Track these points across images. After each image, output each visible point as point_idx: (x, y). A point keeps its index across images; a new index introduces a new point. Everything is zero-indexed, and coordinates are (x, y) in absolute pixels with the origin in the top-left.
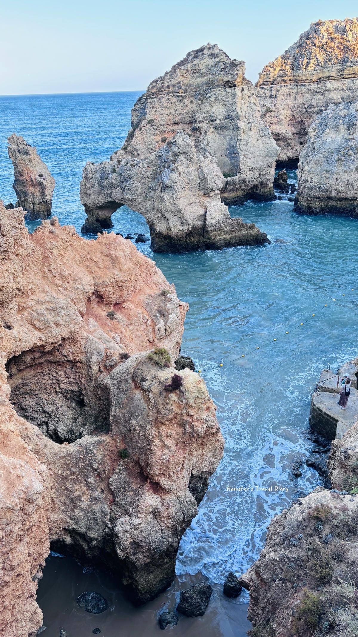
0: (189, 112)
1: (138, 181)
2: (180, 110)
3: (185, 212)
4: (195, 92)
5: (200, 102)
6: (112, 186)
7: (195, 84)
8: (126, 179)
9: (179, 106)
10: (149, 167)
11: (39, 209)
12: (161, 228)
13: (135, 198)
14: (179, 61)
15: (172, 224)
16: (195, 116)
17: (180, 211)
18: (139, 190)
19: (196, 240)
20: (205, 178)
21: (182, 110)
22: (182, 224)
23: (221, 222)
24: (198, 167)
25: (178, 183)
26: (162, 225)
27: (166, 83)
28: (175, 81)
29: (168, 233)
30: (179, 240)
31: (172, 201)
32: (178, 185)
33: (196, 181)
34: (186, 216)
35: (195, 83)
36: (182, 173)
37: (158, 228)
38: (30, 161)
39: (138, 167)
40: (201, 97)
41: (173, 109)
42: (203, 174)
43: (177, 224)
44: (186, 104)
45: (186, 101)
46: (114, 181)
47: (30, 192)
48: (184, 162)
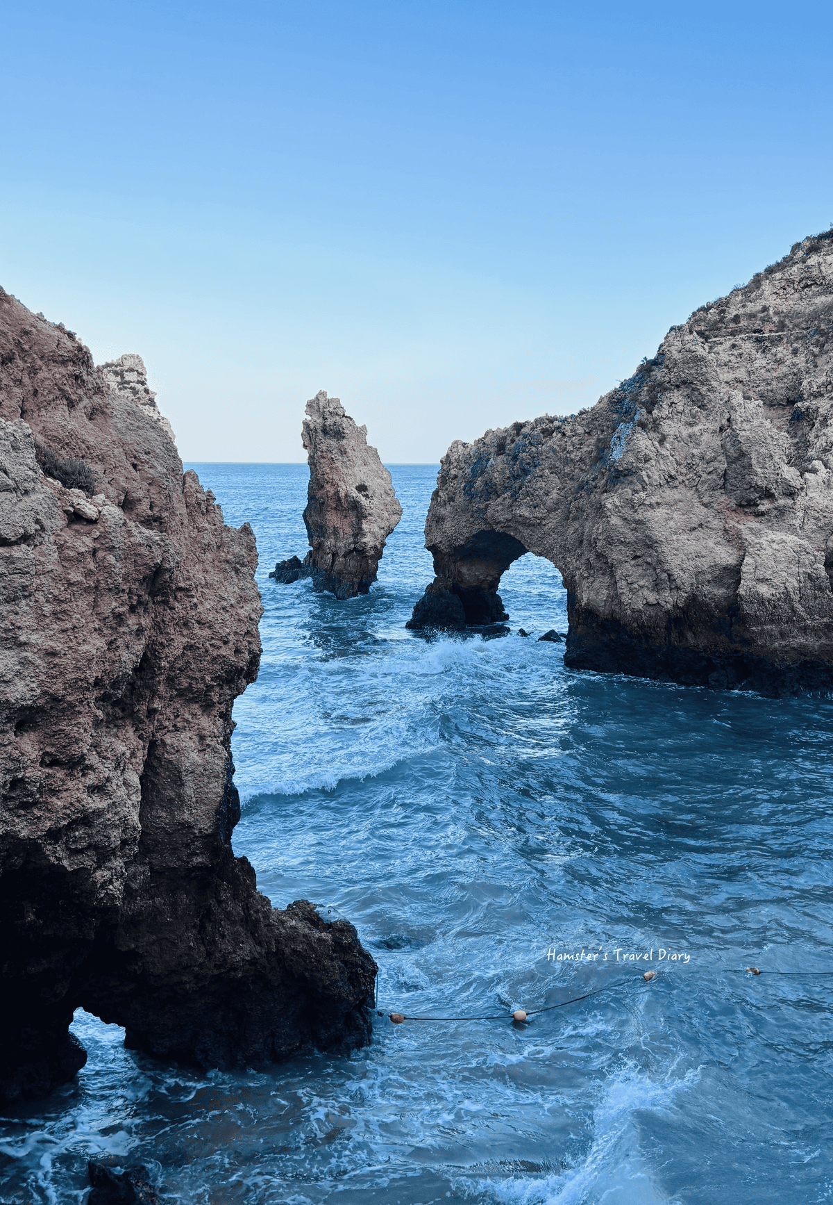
0: (785, 376)
1: (553, 470)
2: (763, 371)
3: (666, 548)
4: (808, 328)
5: (816, 350)
6: (491, 491)
7: (807, 310)
8: (527, 467)
9: (761, 361)
10: (589, 433)
11: (342, 567)
12: (592, 596)
13: (539, 515)
14: (772, 263)
15: (624, 583)
16: (801, 383)
17: (650, 544)
18: (554, 494)
19: (702, 642)
20: (742, 454)
21: (768, 370)
22: (657, 587)
23: (796, 598)
24: (724, 422)
25: (653, 462)
26: (596, 585)
27: (732, 312)
28: (753, 307)
29: (613, 611)
30: (645, 635)
31: (627, 512)
32: (653, 469)
33: (716, 464)
34: (669, 558)
35: (809, 310)
36: (670, 439)
37: (585, 596)
38: (343, 452)
39: (559, 435)
40: (821, 339)
41: (743, 369)
42: (736, 442)
43: (641, 583)
44: (779, 356)
45: (781, 350)
46: (495, 475)
47: (330, 524)
48: (680, 408)
